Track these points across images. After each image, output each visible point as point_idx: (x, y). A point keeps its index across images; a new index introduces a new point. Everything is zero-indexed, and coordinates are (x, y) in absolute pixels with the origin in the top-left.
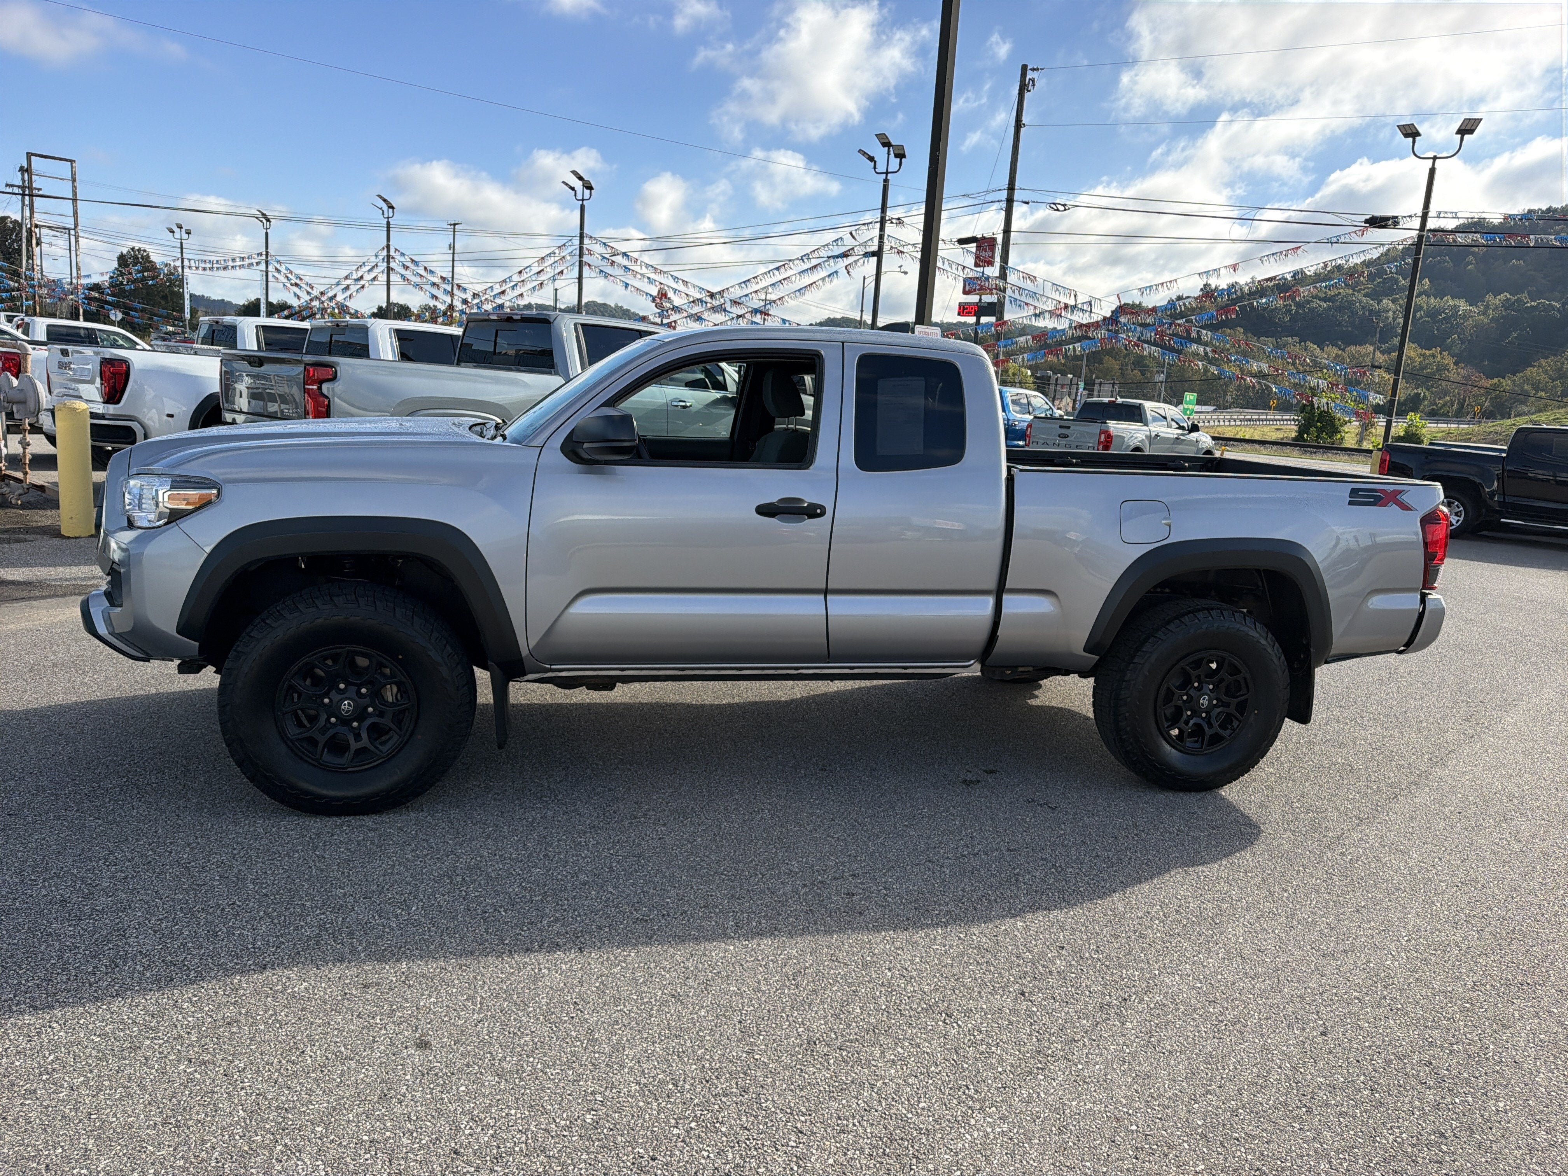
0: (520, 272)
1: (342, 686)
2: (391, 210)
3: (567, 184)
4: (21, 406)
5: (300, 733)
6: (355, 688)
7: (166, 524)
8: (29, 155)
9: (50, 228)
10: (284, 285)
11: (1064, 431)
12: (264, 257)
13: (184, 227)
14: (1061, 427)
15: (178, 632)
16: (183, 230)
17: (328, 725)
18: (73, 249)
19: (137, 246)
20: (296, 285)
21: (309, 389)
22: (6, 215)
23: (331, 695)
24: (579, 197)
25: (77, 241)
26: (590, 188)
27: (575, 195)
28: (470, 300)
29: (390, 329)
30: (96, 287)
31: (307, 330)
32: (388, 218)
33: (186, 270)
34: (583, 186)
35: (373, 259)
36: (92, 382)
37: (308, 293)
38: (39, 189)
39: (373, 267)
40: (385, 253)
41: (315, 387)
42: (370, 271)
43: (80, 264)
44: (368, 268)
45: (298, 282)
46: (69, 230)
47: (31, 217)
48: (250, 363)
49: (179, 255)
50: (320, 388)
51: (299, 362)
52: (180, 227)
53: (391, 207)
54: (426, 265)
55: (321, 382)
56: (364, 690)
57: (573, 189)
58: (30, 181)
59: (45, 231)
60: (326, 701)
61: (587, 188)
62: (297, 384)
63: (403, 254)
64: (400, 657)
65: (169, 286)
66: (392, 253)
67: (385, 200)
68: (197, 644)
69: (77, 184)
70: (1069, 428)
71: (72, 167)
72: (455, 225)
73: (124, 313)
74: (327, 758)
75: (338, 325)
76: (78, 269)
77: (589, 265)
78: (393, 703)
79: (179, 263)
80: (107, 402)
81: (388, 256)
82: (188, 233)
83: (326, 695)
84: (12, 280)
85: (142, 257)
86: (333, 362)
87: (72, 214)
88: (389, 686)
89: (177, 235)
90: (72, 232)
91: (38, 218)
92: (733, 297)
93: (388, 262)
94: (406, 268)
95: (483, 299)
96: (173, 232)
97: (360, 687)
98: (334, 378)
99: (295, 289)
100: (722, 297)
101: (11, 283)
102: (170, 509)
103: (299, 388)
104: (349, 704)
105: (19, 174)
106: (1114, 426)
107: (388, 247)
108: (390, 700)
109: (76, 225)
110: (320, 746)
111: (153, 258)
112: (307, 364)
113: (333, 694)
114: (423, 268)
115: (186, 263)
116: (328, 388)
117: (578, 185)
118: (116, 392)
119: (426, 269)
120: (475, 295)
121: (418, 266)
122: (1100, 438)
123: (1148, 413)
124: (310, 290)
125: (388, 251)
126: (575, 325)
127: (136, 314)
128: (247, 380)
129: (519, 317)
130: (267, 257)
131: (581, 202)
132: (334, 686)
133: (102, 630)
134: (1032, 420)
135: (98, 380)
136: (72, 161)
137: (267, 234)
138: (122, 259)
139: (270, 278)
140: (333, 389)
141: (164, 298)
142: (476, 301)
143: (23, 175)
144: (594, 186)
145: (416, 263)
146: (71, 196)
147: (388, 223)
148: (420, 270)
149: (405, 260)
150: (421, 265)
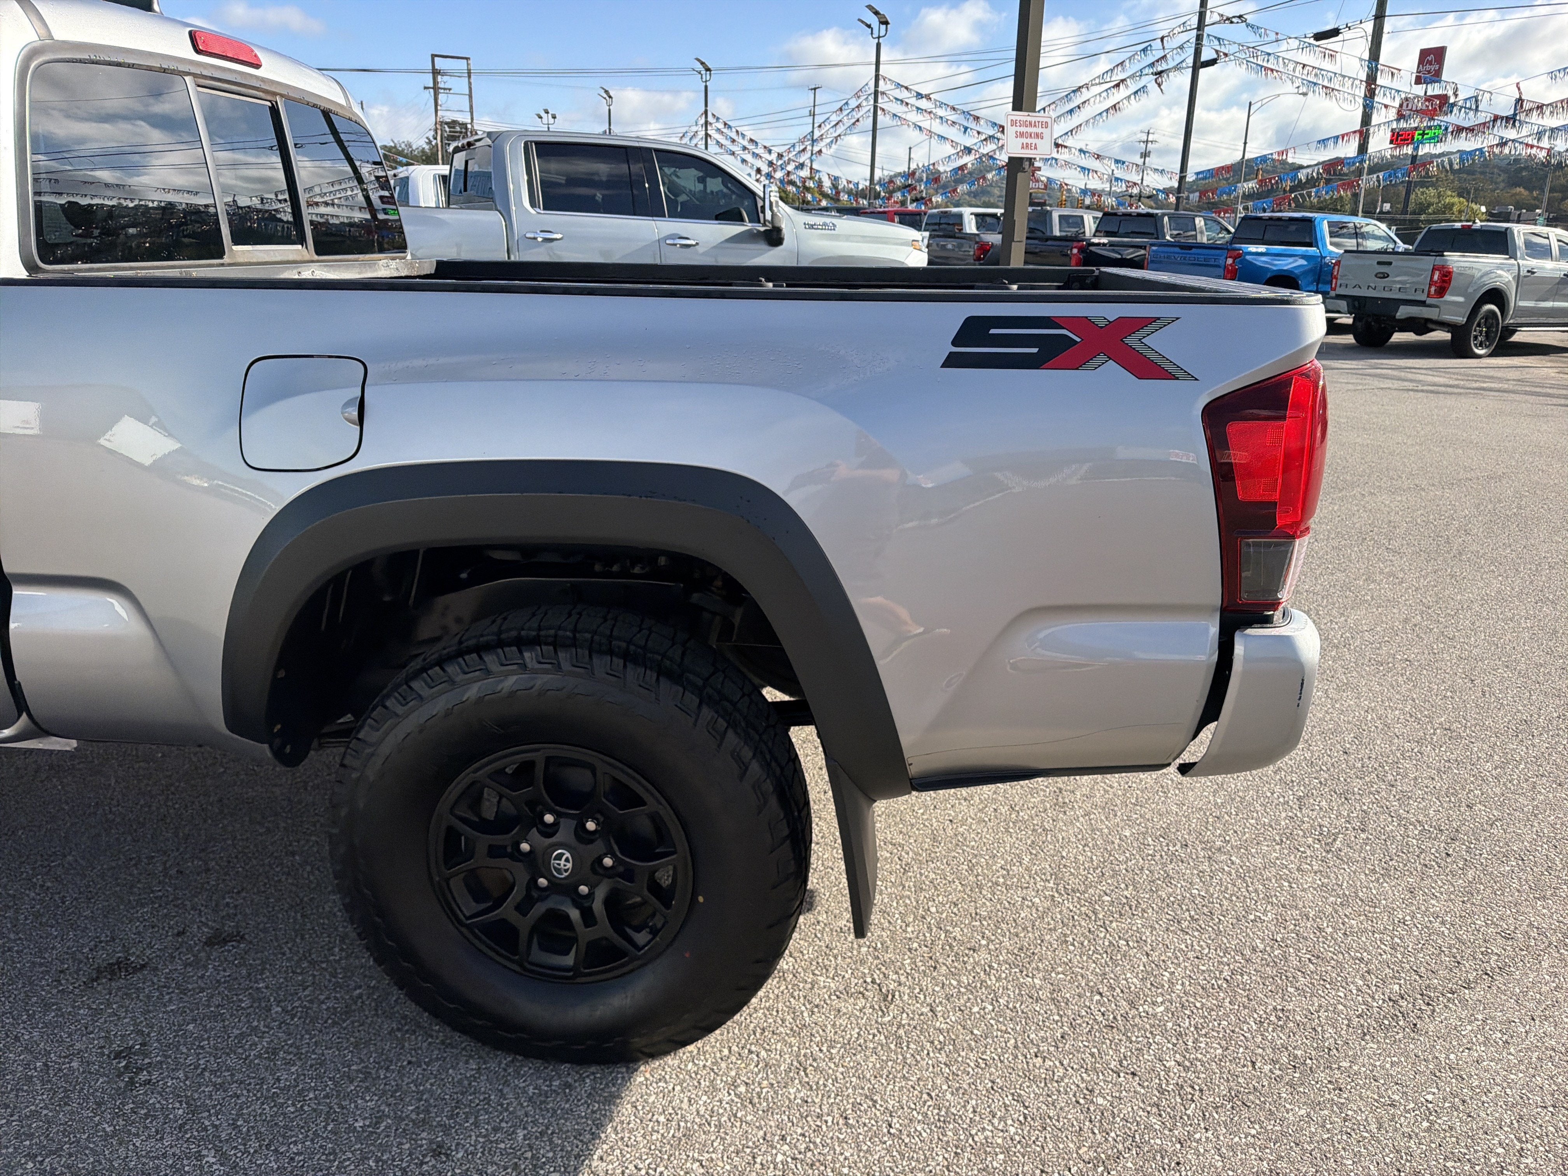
2: (708, 73)
3: (862, 22)
8: (433, 56)
11: (1384, 269)
13: (551, 112)
14: (1379, 263)
24: (876, 35)
26: (886, 23)
27: (872, 33)
28: (775, 162)
32: (706, 81)
34: (879, 21)
39: (694, 136)
40: (704, 120)
42: (691, 139)
44: (689, 137)
52: (547, 112)
53: (708, 69)
54: (739, 129)
57: (869, 26)
58: (435, 80)
61: (883, 23)
63: (718, 119)
66: (710, 119)
67: (703, 63)
69: (472, 82)
70: (1390, 263)
71: (468, 64)
72: (815, 89)
77: (884, 110)
81: (706, 122)
82: (554, 117)
87: (468, 109)
89: (545, 120)
93: (706, 130)
94: (722, 133)
96: (541, 117)
106: (1455, 260)
107: (706, 112)
109: (472, 119)
114: (735, 133)
117: (874, 20)
119: (737, 132)
120: (780, 156)
121: (731, 130)
122: (1432, 277)
123: (1520, 241)
125: (706, 117)
131: (876, 41)
134: (1342, 255)
136: (467, 59)
137: (609, 110)
142: (780, 162)
144: (889, 21)
145: (730, 127)
146: (467, 92)
147: (706, 87)
148: (733, 135)
149: (720, 126)
150: (734, 130)
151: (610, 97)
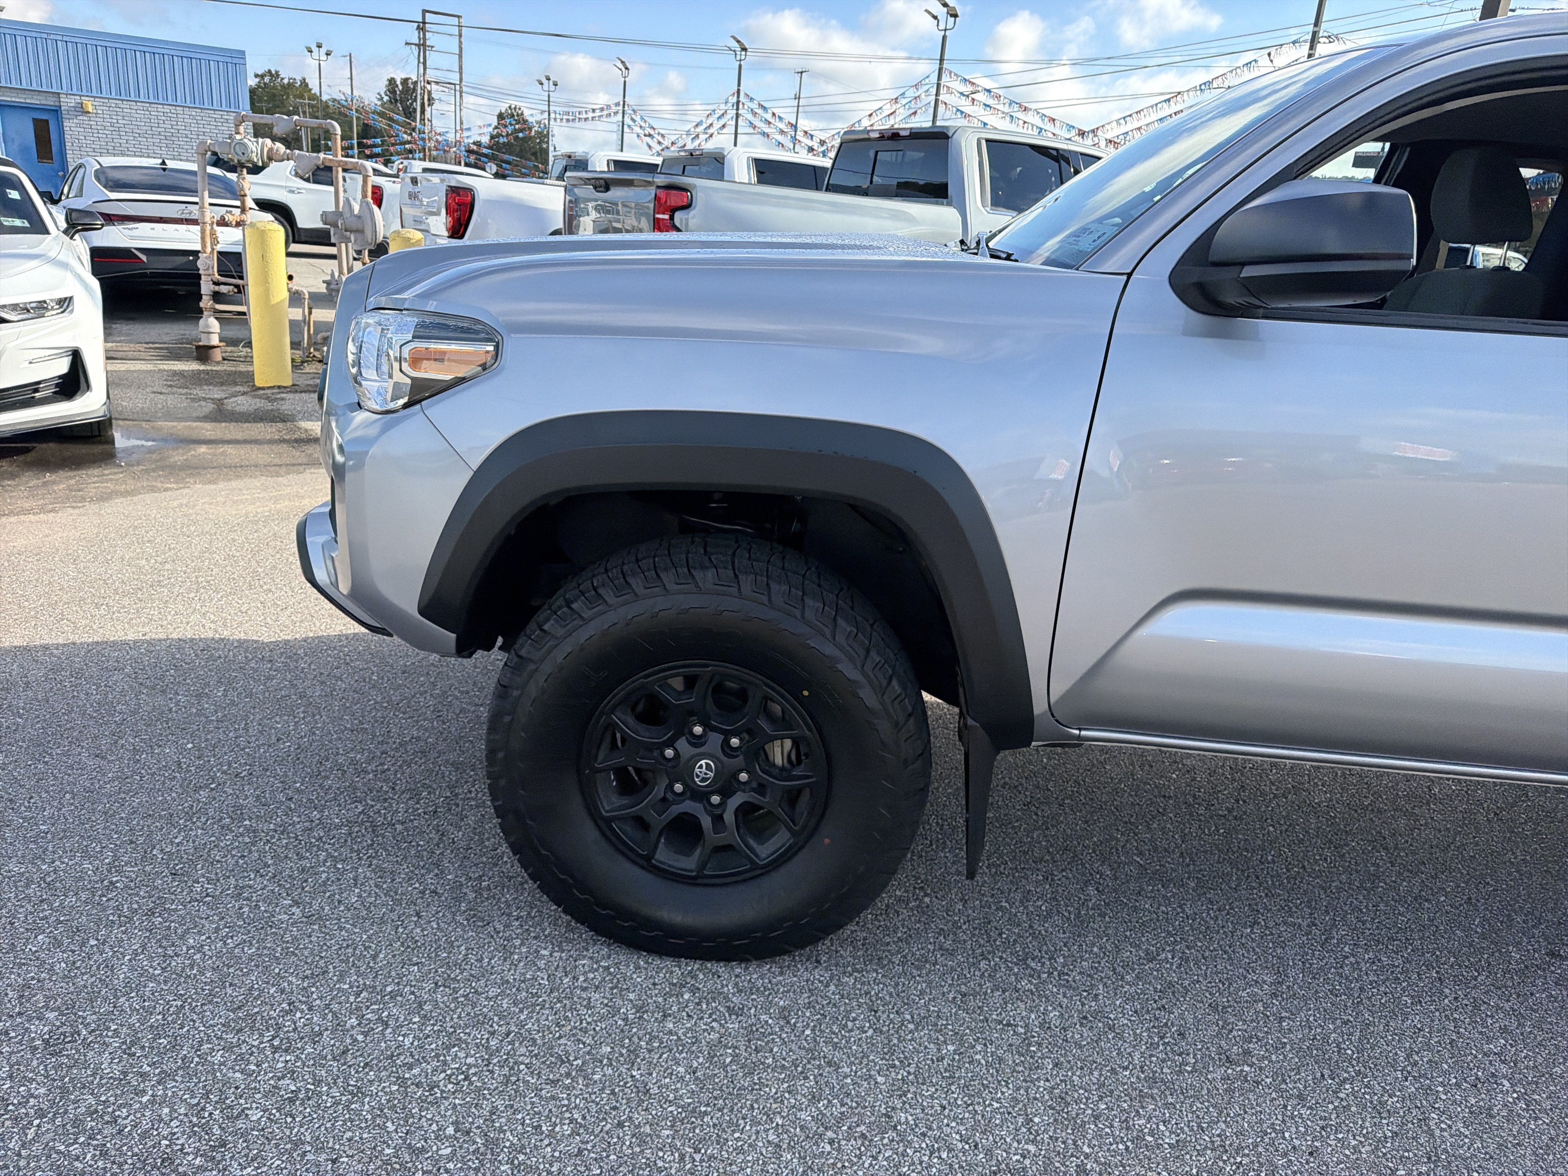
0: (870, 115)
1: (698, 730)
2: (743, 53)
3: (929, 13)
4: (359, 235)
5: (620, 808)
6: (719, 738)
7: (406, 406)
8: (425, 12)
9: (437, 83)
10: (638, 136)
12: (621, 108)
13: (552, 79)
15: (421, 613)
16: (551, 82)
17: (669, 796)
18: (458, 104)
19: (514, 103)
20: (650, 135)
21: (659, 219)
22: (408, 76)
23: (677, 745)
24: (942, 27)
25: (461, 96)
26: (955, 16)
27: (938, 25)
28: (815, 148)
29: (748, 158)
30: (478, 144)
31: (657, 165)
32: (740, 60)
33: (552, 122)
34: (948, 13)
35: (723, 107)
36: (438, 214)
37: (659, 143)
38: (432, 47)
39: (723, 115)
40: (735, 99)
41: (666, 217)
42: (719, 118)
43: (463, 119)
44: (717, 116)
45: (652, 132)
46: (455, 84)
47: (424, 74)
48: (595, 188)
49: (546, 108)
50: (672, 218)
51: (649, 183)
52: (548, 79)
53: (744, 49)
54: (775, 111)
55: (673, 211)
56: (735, 742)
57: (935, 17)
58: (425, 39)
59: (434, 86)
60: (669, 753)
61: (952, 16)
62: (646, 215)
63: (752, 99)
64: (806, 693)
65: (539, 143)
66: (742, 98)
67: (738, 42)
68: (454, 635)
69: (463, 40)
71: (459, 23)
72: (802, 73)
73: (497, 165)
74: (664, 855)
75: (692, 155)
76: (461, 123)
77: (946, 104)
78: (783, 769)
79: (546, 115)
80: (451, 236)
81: (738, 102)
82: (555, 84)
83: (670, 744)
84: (405, 133)
85: (518, 115)
86: (690, 184)
87: (457, 70)
88: (778, 743)
89: (546, 87)
90: (458, 87)
91: (431, 75)
92: (1109, 136)
93: (738, 109)
94: (755, 114)
95: (829, 145)
96: (542, 84)
97: (727, 735)
98: (687, 207)
99: (648, 139)
100: (1095, 136)
101: (405, 136)
102: (412, 378)
103: (648, 222)
104: (708, 766)
105: (416, 33)
107: (738, 91)
108: (779, 761)
109: (461, 80)
110: (654, 834)
111: (527, 113)
112: (658, 187)
113: (682, 744)
114: (770, 115)
115: (552, 115)
116: (681, 220)
117: (942, 12)
118: (461, 225)
119: (774, 114)
120: (822, 143)
121: (767, 112)
124: (661, 140)
125: (738, 97)
126: (979, 141)
127: (508, 166)
128: (594, 215)
129: (907, 133)
130: (624, 107)
131: (943, 33)
132: (683, 730)
133: (321, 576)
135: (444, 211)
136: (459, 17)
137: (625, 82)
138: (501, 116)
139: (626, 129)
140: (687, 220)
141: (534, 154)
142: (823, 149)
143: (419, 33)
144: (959, 14)
145: (765, 109)
146: (457, 52)
147: (740, 66)
148: (768, 116)
149: (754, 106)
150: (769, 111)
151: (627, 68)
